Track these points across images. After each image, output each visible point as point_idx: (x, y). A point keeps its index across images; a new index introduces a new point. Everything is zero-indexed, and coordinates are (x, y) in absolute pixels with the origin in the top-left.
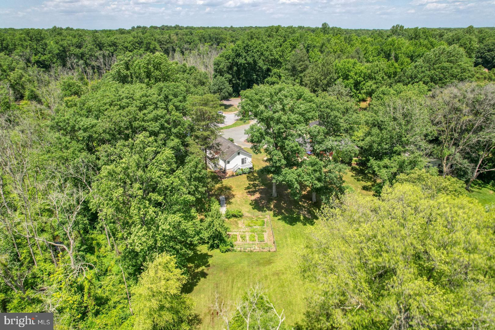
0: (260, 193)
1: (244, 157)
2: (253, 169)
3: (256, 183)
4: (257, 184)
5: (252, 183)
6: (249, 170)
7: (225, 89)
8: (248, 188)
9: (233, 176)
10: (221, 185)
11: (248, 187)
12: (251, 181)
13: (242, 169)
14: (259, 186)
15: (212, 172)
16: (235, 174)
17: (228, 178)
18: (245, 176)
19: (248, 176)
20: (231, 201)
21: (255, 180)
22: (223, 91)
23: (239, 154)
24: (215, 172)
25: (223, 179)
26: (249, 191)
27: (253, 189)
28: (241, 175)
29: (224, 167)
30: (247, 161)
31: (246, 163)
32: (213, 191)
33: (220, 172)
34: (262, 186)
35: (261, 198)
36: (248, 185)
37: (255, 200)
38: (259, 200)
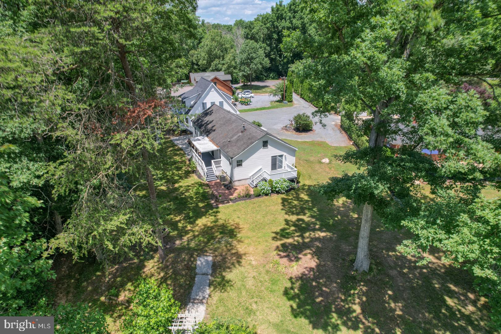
0: (318, 253)
1: (277, 152)
2: (298, 182)
3: (306, 218)
4: (308, 224)
5: (294, 218)
6: (287, 184)
7: (258, 59)
8: (283, 234)
9: (248, 196)
10: (212, 218)
11: (283, 230)
12: (293, 213)
13: (271, 181)
14: (314, 230)
15: (201, 185)
16: (252, 192)
17: (235, 200)
18: (277, 199)
19: (284, 200)
20: (229, 276)
21: (302, 211)
22: (255, 62)
23: (265, 144)
24: (208, 185)
25: (223, 202)
26: (283, 245)
27: (296, 239)
28: (267, 195)
29: (229, 173)
30: (285, 163)
31: (281, 167)
32: (185, 238)
33: (221, 185)
34: (320, 230)
35: (319, 272)
36: (283, 225)
37: (302, 278)
38: (315, 279)
